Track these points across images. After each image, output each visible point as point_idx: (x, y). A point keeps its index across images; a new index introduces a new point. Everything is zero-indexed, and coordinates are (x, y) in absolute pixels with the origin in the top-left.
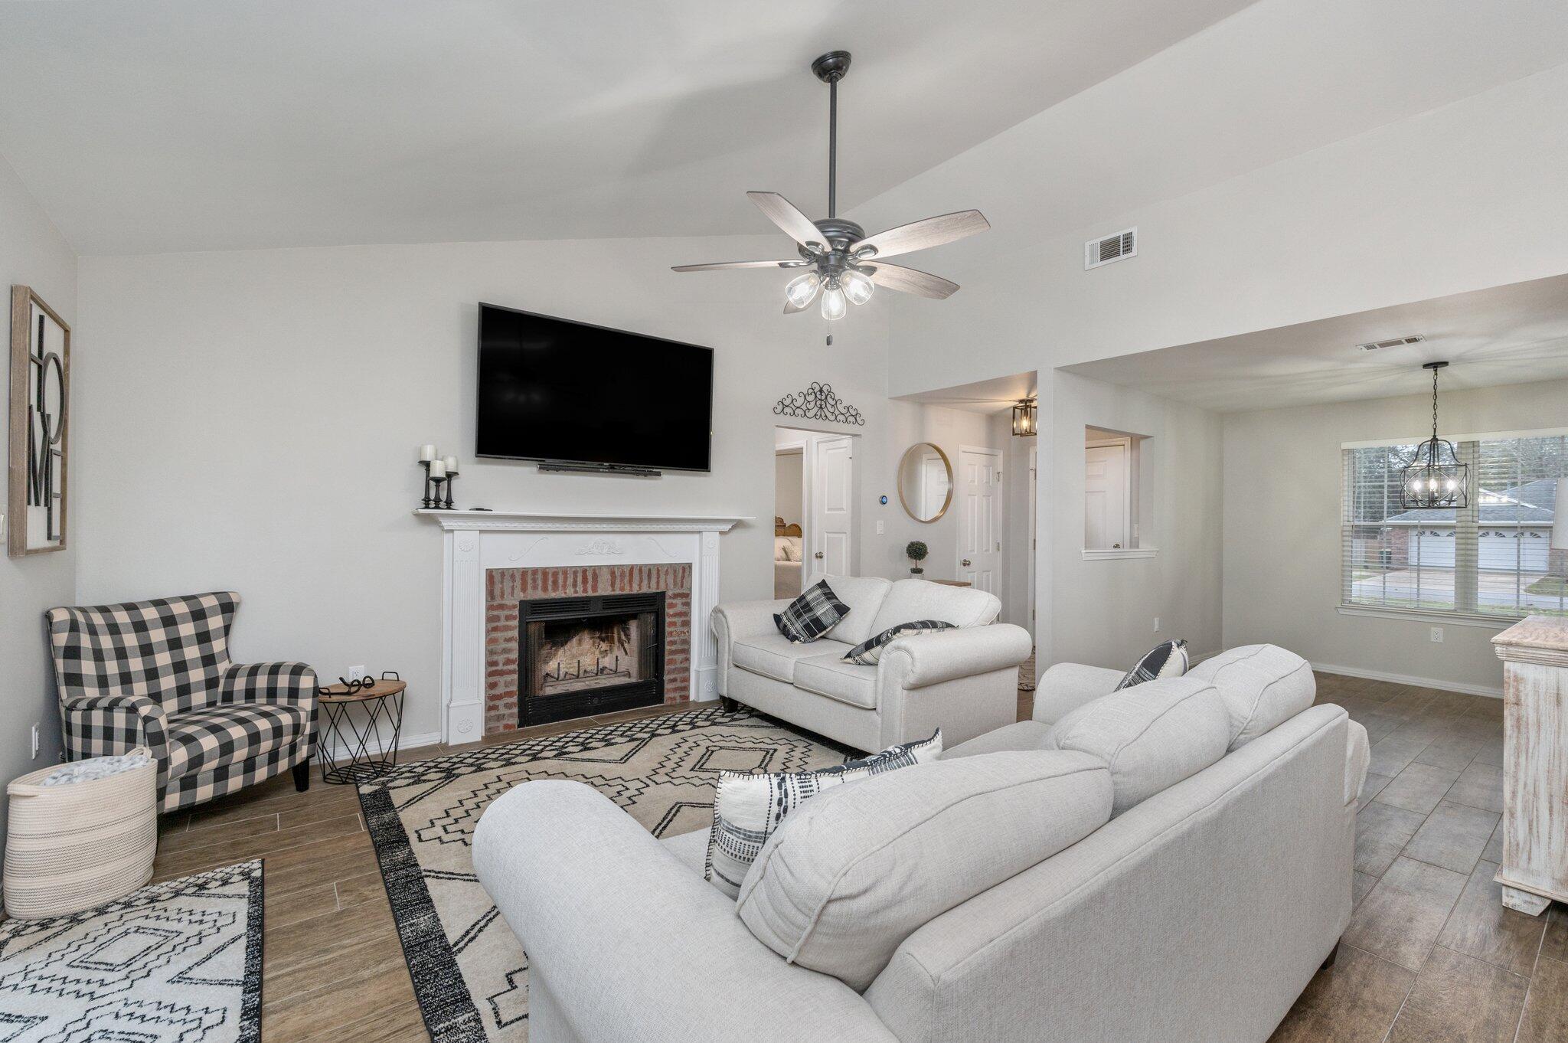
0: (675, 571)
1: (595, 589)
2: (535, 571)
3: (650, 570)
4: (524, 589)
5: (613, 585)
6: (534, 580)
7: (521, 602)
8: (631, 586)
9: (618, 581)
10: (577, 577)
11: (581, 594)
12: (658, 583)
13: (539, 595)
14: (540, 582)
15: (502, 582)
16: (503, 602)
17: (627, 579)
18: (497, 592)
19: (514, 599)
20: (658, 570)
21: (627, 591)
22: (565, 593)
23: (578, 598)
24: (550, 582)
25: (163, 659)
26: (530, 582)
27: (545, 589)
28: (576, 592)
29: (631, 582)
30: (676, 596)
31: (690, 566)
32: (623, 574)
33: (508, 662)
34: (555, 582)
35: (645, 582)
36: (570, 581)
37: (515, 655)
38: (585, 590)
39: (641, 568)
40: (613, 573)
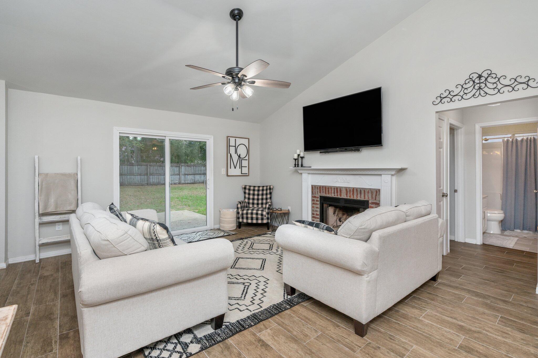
0: (372, 192)
1: (341, 195)
2: (323, 187)
3: (361, 190)
4: (320, 192)
5: (347, 195)
6: (323, 190)
7: (320, 196)
8: (353, 196)
9: (348, 194)
10: (335, 190)
11: (336, 196)
12: (365, 196)
13: (324, 195)
14: (324, 190)
15: (315, 189)
16: (316, 196)
17: (352, 193)
18: (314, 192)
19: (318, 195)
20: (364, 191)
21: (352, 198)
22: (332, 195)
23: (335, 197)
24: (327, 191)
25: (256, 197)
26: (322, 190)
27: (326, 193)
28: (335, 195)
29: (353, 194)
30: (373, 203)
31: (379, 190)
32: (350, 190)
33: (317, 215)
34: (328, 191)
35: (359, 195)
36: (333, 191)
37: (319, 213)
38: (337, 195)
39: (357, 189)
40: (347, 190)
